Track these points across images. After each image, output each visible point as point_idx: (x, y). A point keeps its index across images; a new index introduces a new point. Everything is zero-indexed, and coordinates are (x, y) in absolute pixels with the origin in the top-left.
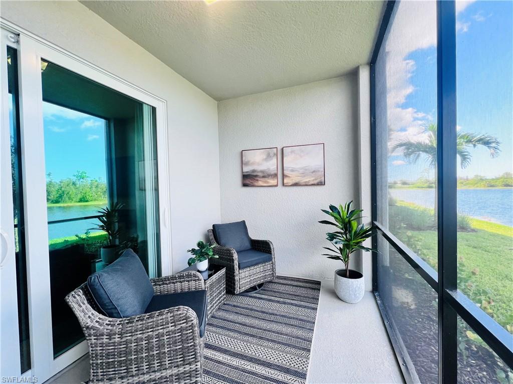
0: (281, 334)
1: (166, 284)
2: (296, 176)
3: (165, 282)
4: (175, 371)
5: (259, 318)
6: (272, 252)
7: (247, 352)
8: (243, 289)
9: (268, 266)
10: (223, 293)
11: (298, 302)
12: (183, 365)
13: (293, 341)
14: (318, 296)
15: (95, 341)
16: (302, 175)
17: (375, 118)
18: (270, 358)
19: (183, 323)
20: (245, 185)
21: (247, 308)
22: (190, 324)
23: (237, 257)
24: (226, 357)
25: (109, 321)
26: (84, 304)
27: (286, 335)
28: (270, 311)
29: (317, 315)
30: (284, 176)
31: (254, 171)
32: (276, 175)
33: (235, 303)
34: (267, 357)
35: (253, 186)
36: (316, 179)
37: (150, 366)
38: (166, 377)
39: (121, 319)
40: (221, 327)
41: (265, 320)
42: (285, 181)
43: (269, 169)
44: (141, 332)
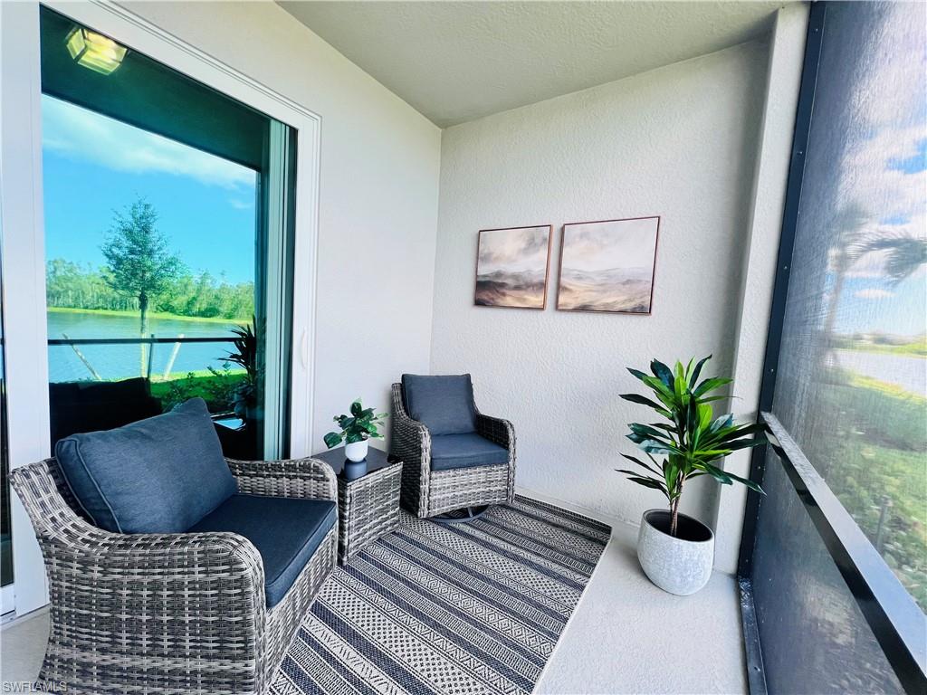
0: (482, 628)
1: (262, 476)
2: (586, 291)
3: (261, 473)
4: (201, 665)
5: (449, 580)
6: (511, 446)
7: (393, 649)
8: (436, 511)
9: (498, 473)
10: (392, 512)
11: (546, 562)
12: (220, 658)
13: (501, 652)
14: (598, 558)
15: (58, 568)
16: (601, 288)
17: (803, 148)
18: (436, 681)
19: (223, 571)
20: (479, 303)
21: (433, 552)
22: (237, 576)
23: (429, 445)
24: (349, 650)
25: (91, 535)
26: (47, 491)
27: (492, 633)
28: (479, 569)
29: (579, 603)
30: (560, 288)
31: (499, 275)
32: (542, 286)
33: (415, 537)
34: (429, 676)
35: (494, 306)
36: (630, 300)
37: (155, 640)
38: (185, 672)
39: (114, 535)
40: (368, 582)
41: (461, 586)
42: (562, 299)
43: (529, 271)
44: (140, 570)
